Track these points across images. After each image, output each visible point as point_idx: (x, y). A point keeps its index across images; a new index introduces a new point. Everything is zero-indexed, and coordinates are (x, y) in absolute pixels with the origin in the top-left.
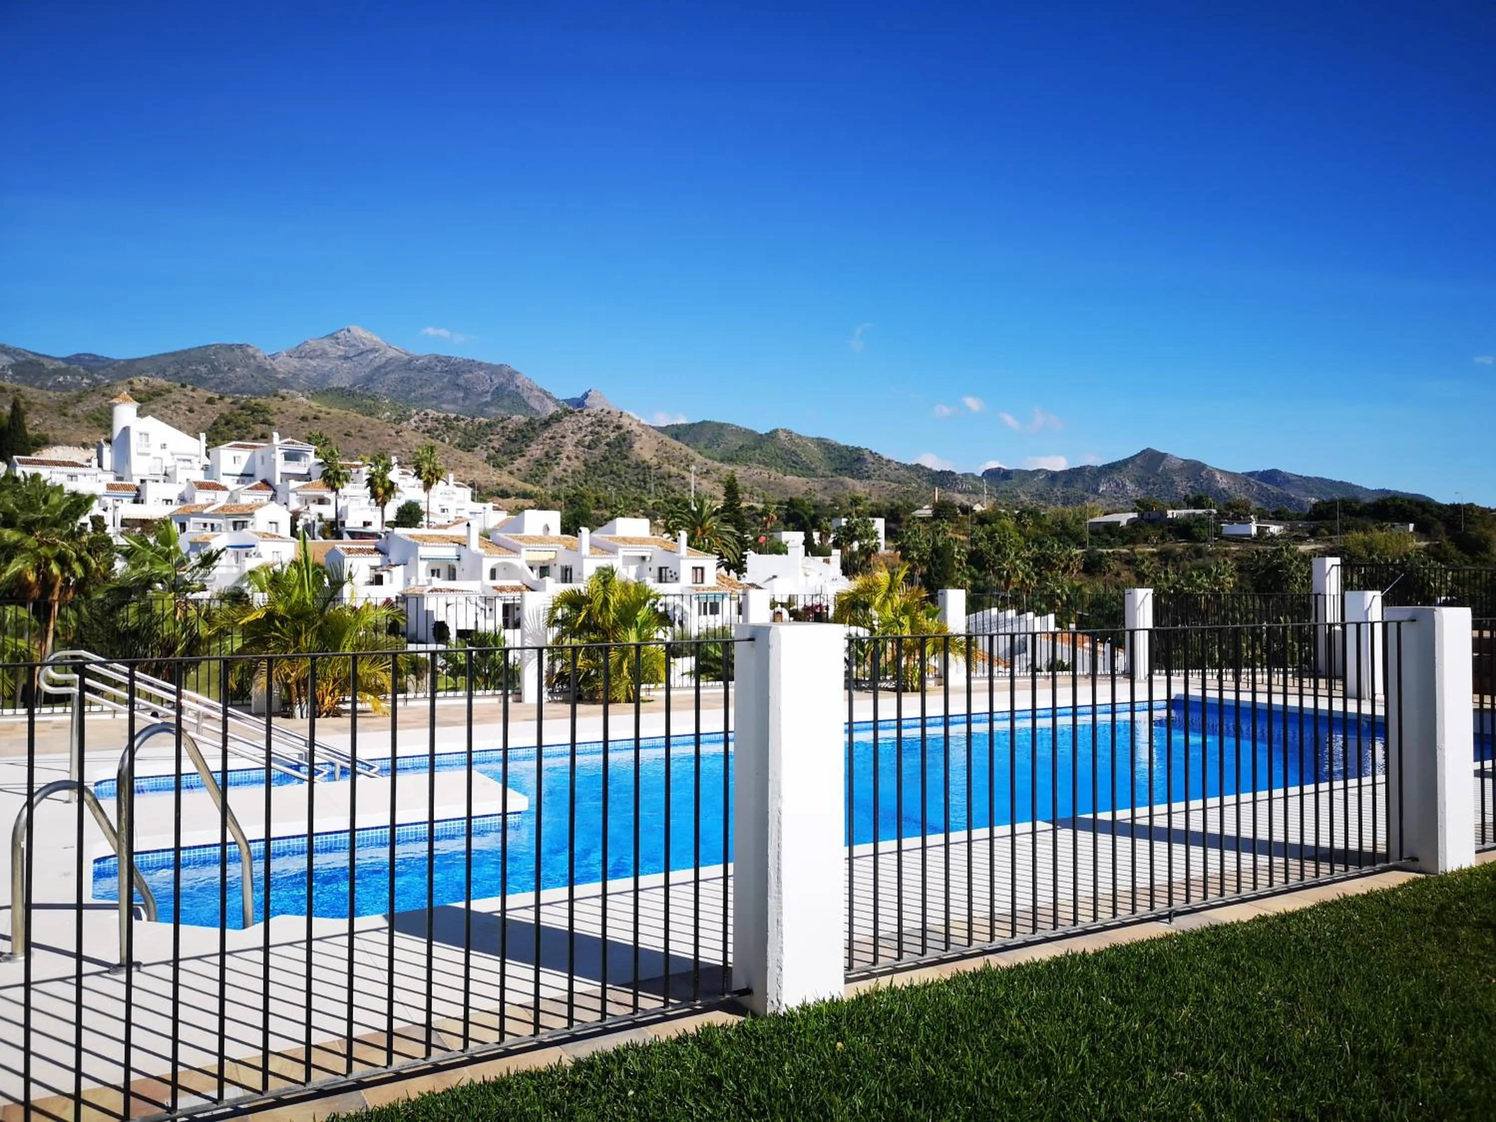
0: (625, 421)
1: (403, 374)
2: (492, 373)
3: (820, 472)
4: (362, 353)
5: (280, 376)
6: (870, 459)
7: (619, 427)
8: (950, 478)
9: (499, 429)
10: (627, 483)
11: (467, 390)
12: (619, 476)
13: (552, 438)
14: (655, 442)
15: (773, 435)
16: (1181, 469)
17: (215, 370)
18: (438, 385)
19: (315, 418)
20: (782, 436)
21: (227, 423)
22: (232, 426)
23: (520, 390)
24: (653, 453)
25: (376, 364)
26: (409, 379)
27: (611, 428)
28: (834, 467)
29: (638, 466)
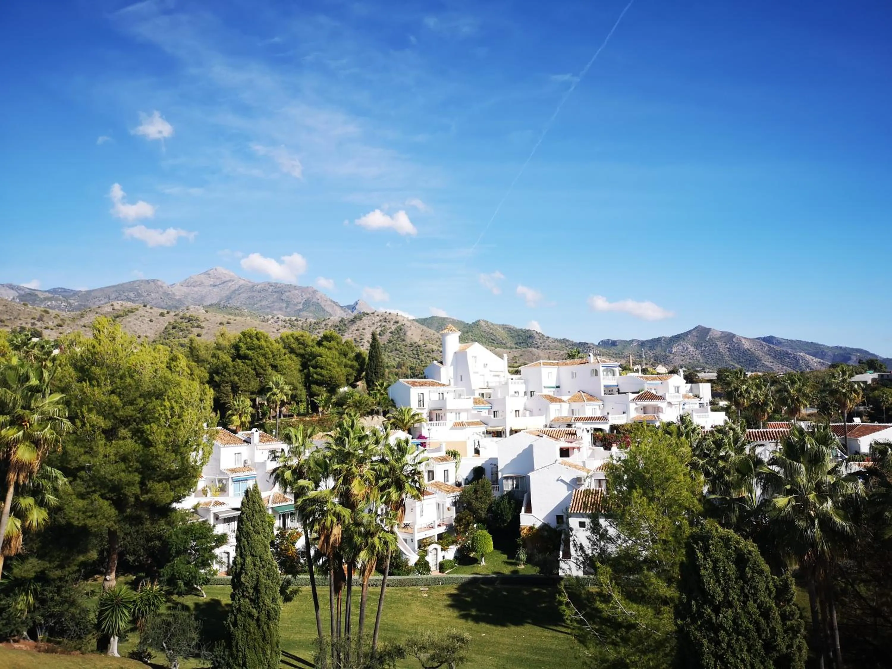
0: (399, 319)
1: (249, 294)
2: (303, 292)
3: (508, 345)
4: (224, 282)
5: (177, 298)
6: (537, 337)
7: (397, 322)
8: (586, 346)
9: (323, 325)
10: (407, 356)
11: (288, 303)
12: (401, 352)
13: (357, 330)
14: (419, 331)
15: (477, 324)
16: (720, 337)
17: (139, 295)
18: (271, 299)
19: (228, 323)
20: (483, 324)
21: (174, 328)
22: (177, 329)
23: (319, 301)
24: (420, 337)
25: (233, 288)
26: (253, 297)
27: (392, 323)
28: (515, 342)
29: (412, 345)
